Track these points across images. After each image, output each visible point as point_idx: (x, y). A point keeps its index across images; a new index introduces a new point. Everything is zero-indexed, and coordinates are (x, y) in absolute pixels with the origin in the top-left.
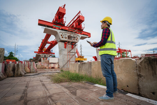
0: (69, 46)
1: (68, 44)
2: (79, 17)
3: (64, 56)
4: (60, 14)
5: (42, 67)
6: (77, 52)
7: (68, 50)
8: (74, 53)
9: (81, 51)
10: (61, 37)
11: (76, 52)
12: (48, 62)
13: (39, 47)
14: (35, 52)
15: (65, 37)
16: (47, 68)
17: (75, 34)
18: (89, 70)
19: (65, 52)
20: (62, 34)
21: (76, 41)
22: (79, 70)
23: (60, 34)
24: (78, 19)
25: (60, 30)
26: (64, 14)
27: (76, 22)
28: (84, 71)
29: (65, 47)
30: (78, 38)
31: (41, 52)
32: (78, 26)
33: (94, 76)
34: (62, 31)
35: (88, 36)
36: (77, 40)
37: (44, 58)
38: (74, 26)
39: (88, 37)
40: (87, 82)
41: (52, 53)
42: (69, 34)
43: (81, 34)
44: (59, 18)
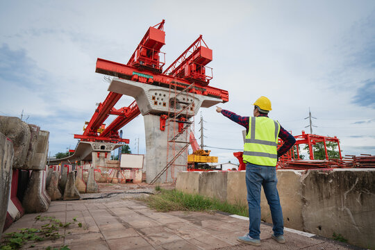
0: (172, 125)
1: (170, 119)
2: (199, 49)
3: (158, 150)
4: (151, 45)
5: (104, 179)
6: (192, 142)
7: (169, 136)
8: (185, 144)
9: (202, 135)
10: (151, 103)
11: (188, 141)
12: (116, 166)
13: (86, 123)
14: (76, 136)
15: (162, 102)
16: (116, 180)
17: (187, 95)
18: (223, 190)
19: (162, 140)
20: (156, 94)
21: (190, 112)
22: (200, 189)
23: (149, 95)
24: (196, 56)
25: (150, 83)
26: (161, 44)
27: (190, 62)
28: (212, 190)
29: (163, 129)
30: (196, 105)
31: (92, 135)
32: (195, 73)
33: (231, 200)
34: (154, 87)
35: (220, 98)
36: (191, 109)
37: (99, 152)
38: (187, 74)
39: (222, 100)
40: (218, 212)
41: (122, 140)
42: (173, 96)
43: (203, 94)
44: (149, 54)
